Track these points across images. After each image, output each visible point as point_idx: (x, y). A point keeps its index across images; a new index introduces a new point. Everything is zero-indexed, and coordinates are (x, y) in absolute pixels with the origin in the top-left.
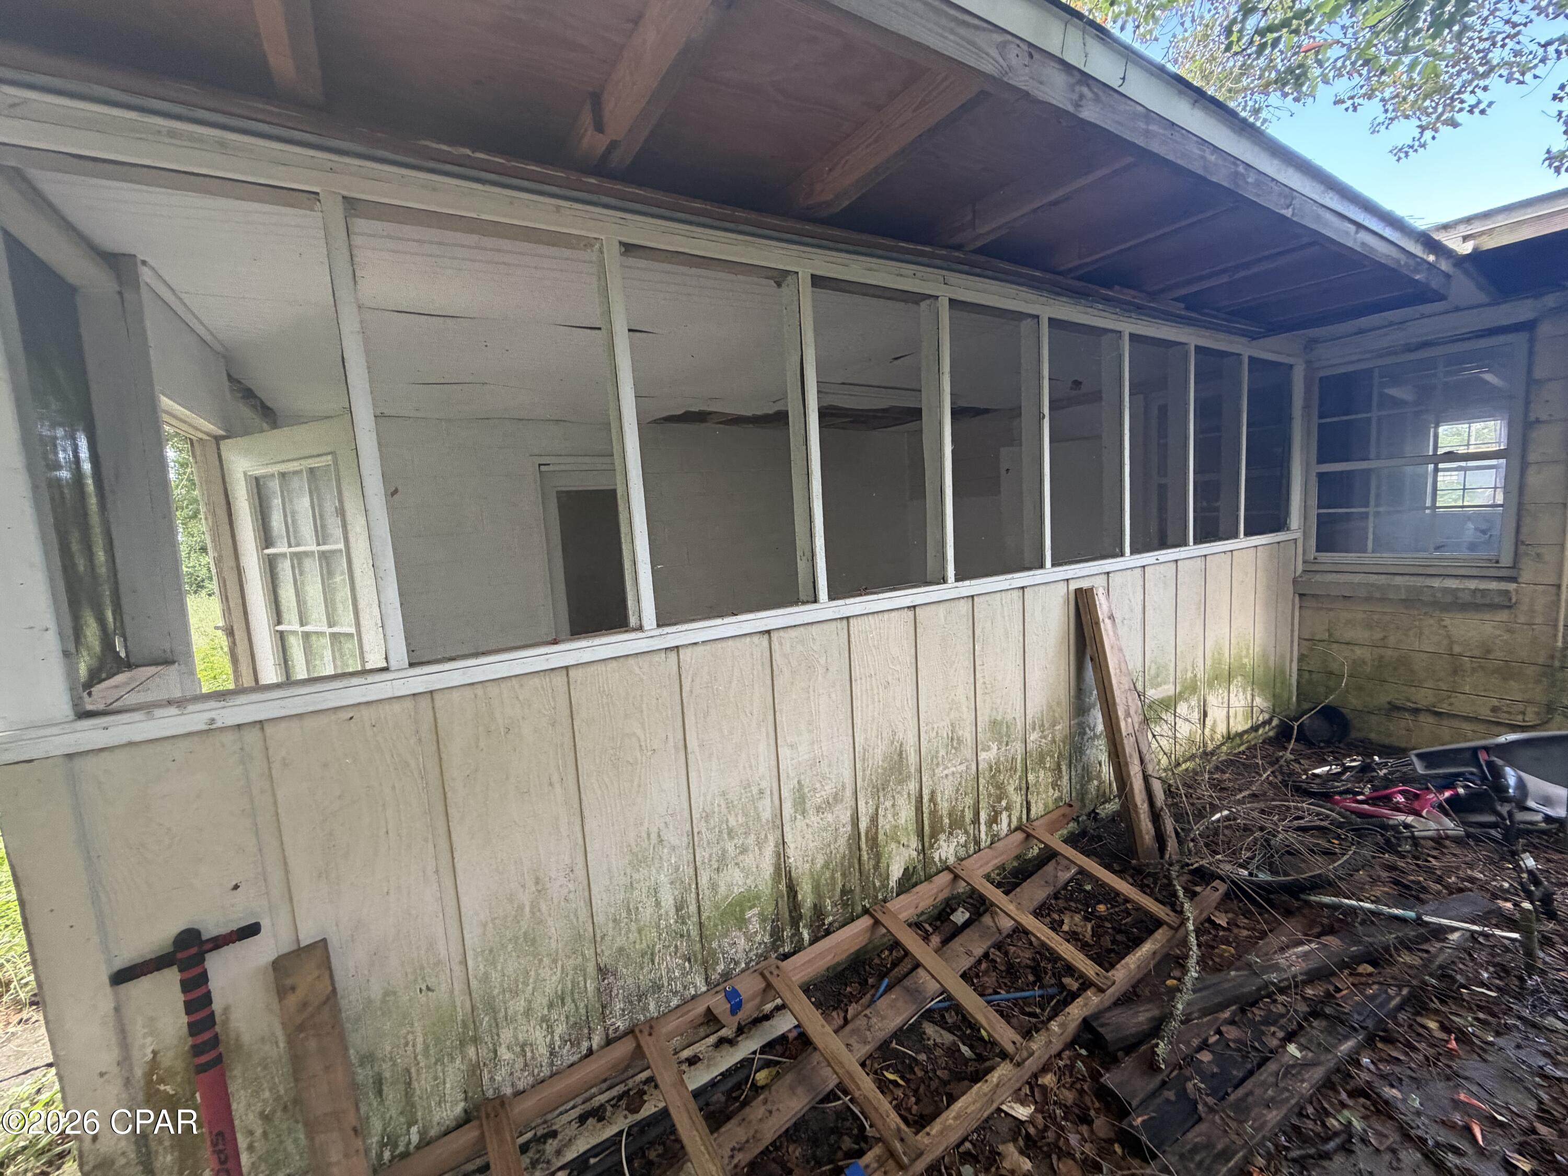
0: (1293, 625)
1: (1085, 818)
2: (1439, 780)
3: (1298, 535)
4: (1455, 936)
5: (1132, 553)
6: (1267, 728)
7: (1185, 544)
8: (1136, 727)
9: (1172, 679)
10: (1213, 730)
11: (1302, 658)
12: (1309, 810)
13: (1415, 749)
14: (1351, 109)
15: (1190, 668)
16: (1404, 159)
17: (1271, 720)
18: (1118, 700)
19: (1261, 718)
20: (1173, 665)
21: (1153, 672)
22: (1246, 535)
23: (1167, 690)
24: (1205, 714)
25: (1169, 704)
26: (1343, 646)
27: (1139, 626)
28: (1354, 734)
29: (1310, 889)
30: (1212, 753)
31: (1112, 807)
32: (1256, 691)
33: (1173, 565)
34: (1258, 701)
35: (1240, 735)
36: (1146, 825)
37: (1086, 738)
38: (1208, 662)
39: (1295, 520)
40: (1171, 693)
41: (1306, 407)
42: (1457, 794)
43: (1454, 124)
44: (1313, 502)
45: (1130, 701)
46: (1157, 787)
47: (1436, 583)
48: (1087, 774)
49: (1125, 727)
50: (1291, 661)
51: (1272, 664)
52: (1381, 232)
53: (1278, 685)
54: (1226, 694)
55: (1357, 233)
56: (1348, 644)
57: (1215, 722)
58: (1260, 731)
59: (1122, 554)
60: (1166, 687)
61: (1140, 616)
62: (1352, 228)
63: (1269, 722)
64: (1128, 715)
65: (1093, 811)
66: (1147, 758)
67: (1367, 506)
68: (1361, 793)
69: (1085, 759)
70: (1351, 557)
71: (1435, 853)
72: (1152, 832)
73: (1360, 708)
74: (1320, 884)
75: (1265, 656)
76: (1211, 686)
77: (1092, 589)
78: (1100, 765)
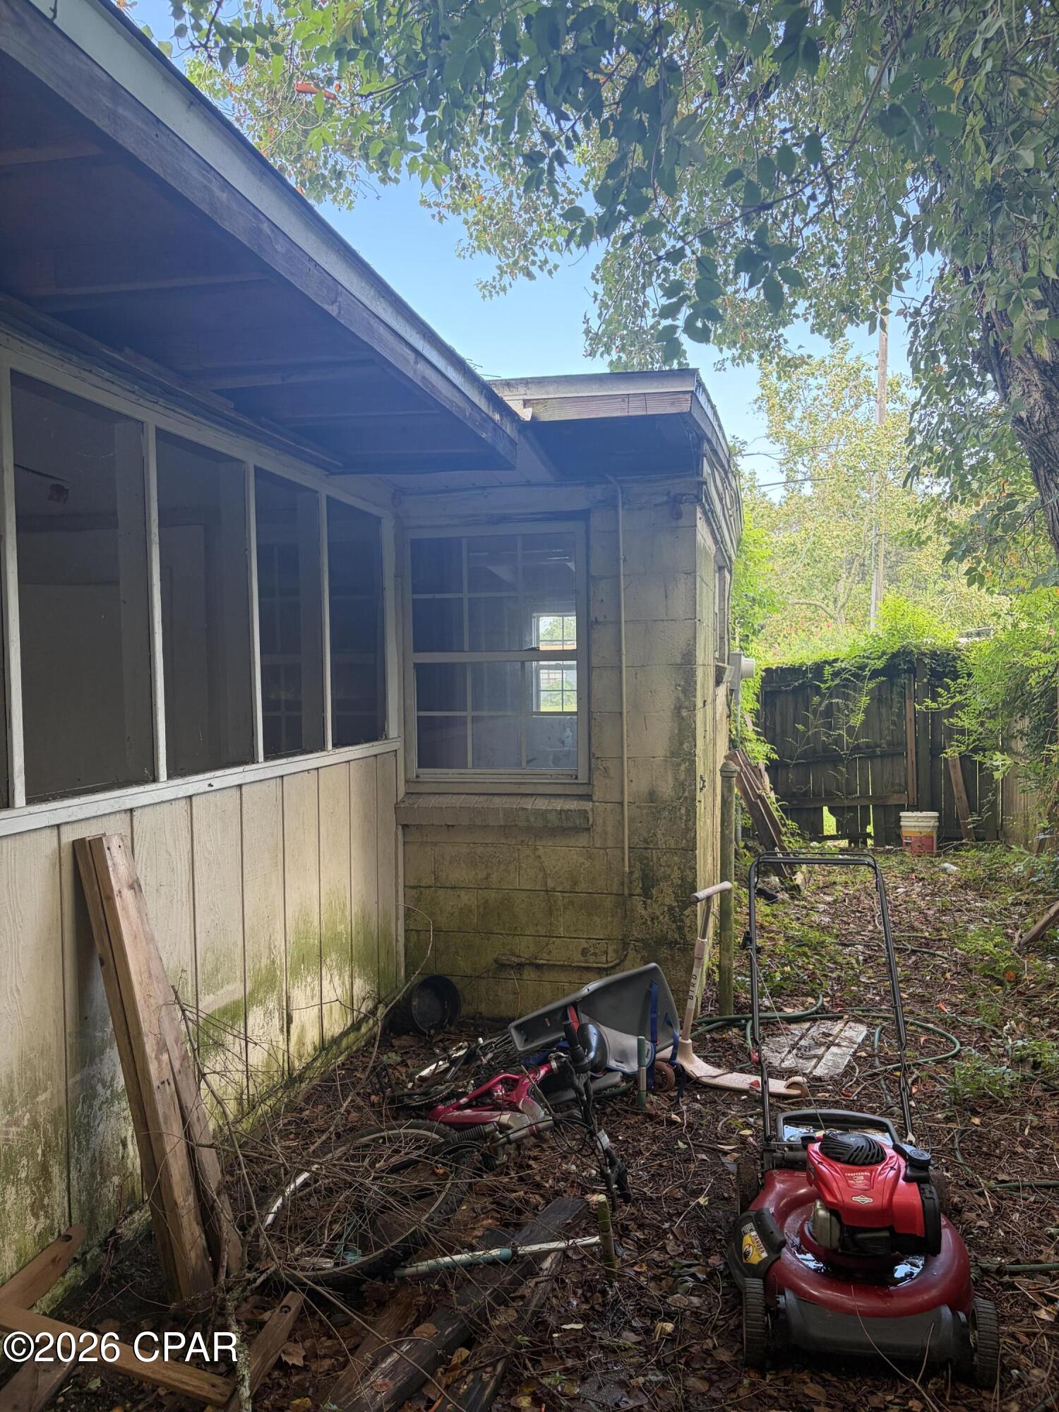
0: (397, 868)
1: (96, 1251)
2: (537, 1055)
3: (397, 745)
4: (547, 1264)
5: (170, 777)
6: (371, 1022)
7: (252, 760)
8: (177, 1065)
9: (239, 973)
10: (301, 1042)
11: (408, 913)
12: (406, 1136)
13: (514, 1020)
14: (437, 217)
15: (265, 953)
16: (488, 299)
17: (376, 1008)
18: (145, 1027)
19: (363, 1010)
20: (239, 950)
21: (209, 967)
22: (335, 745)
23: (232, 992)
24: (290, 1020)
25: (237, 1013)
26: (449, 891)
27: (185, 896)
28: (465, 1010)
29: (405, 1259)
30: (301, 1078)
31: (141, 1217)
32: (356, 969)
33: (236, 793)
34: (358, 983)
35: (336, 1041)
36: (191, 1233)
37: (97, 1103)
38: (291, 938)
39: (393, 727)
40: (239, 995)
41: (398, 575)
42: (550, 1070)
43: (530, 275)
44: (412, 701)
45: (166, 1023)
46: (209, 1159)
47: (529, 804)
48: (99, 1167)
49: (156, 1070)
50: (397, 919)
51: (373, 927)
52: (443, 370)
53: (383, 956)
54: (317, 982)
55: (416, 363)
56: (453, 888)
57: (303, 1028)
58: (363, 1030)
59: (155, 779)
60: (230, 987)
61: (186, 878)
62: (411, 356)
63: (373, 1012)
64: (162, 1047)
65: (113, 1233)
66: (193, 1117)
67: (465, 710)
68: (464, 1094)
69: (95, 1142)
70: (450, 774)
71: (535, 1153)
72: (202, 1241)
73: (469, 972)
74: (416, 1246)
75: (365, 917)
76: (295, 973)
77: (99, 841)
78: (124, 1145)
